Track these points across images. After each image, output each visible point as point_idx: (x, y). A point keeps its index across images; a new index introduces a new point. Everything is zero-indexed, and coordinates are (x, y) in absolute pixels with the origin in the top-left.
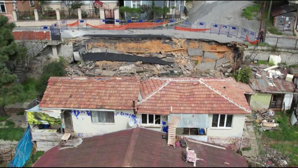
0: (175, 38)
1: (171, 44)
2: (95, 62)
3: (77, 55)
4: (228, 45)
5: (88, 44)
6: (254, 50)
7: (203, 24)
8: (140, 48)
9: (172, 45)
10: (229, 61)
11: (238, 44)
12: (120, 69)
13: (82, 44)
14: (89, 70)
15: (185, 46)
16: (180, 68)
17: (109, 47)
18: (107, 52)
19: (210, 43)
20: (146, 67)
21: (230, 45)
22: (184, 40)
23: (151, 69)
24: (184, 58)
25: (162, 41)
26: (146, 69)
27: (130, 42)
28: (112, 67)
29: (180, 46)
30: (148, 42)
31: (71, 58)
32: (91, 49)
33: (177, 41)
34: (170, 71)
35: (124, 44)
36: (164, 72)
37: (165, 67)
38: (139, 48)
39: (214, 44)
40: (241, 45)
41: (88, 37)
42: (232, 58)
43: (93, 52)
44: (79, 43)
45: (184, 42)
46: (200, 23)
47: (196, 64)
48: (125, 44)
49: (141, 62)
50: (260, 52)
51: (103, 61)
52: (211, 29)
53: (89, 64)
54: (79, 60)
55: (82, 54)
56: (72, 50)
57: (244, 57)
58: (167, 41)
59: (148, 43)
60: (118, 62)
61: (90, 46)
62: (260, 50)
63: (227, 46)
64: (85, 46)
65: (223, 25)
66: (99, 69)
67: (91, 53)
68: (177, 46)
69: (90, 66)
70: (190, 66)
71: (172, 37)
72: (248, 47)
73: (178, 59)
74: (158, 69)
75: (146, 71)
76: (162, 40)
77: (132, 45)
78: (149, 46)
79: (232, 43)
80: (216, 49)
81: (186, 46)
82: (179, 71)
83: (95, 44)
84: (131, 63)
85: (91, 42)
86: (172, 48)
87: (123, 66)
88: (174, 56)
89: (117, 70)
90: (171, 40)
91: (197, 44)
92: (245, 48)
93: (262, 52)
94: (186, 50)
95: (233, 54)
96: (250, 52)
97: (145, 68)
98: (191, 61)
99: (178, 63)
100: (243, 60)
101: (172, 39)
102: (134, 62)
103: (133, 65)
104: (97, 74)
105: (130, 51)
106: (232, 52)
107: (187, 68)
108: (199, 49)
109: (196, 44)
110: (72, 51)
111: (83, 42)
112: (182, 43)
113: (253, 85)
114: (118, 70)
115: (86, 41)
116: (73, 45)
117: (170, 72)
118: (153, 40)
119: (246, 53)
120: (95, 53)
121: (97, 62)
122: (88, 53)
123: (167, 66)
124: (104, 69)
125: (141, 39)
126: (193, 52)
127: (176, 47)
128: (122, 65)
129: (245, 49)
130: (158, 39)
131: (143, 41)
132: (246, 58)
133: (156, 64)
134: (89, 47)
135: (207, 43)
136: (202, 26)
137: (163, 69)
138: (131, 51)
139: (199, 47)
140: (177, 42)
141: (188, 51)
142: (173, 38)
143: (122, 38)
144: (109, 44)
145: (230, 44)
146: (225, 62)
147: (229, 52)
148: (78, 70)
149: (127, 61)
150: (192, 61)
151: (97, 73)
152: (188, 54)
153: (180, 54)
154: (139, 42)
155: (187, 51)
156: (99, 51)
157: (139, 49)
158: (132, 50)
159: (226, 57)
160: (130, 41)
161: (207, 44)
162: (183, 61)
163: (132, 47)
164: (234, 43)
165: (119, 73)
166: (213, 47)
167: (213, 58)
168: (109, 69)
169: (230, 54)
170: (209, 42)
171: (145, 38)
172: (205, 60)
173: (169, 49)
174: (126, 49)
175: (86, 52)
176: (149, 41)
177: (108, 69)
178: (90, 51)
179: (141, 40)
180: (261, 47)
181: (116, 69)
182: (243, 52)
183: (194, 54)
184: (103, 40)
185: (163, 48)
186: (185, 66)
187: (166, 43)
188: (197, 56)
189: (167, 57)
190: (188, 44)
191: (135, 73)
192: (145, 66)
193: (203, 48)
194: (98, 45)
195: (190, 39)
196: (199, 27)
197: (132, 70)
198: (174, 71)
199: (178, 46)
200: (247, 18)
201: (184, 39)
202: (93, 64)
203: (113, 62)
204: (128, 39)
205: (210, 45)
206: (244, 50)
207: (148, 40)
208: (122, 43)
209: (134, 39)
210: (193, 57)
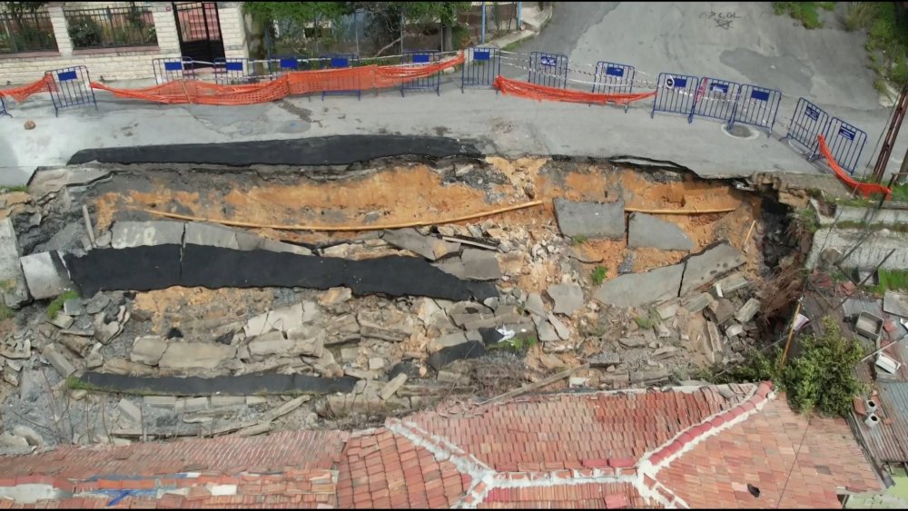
0: (502, 156)
1: (480, 182)
2: (133, 297)
3: (40, 268)
4: (739, 186)
5: (95, 201)
6: (862, 225)
7: (622, 70)
8: (342, 207)
9: (486, 189)
10: (743, 259)
11: (787, 188)
12: (249, 333)
13: (66, 209)
14: (105, 340)
15: (546, 193)
16: (527, 313)
17: (194, 208)
18: (188, 240)
19: (657, 174)
20: (368, 319)
21: (747, 188)
22: (541, 163)
23: (394, 327)
24: (542, 252)
25: (440, 171)
26: (370, 329)
27: (296, 183)
28: (211, 322)
29: (522, 192)
30: (377, 178)
31: (13, 284)
32: (110, 228)
33: (508, 169)
34: (481, 330)
35: (264, 190)
36: (455, 340)
37: (455, 312)
38: (335, 209)
39: (676, 180)
40: (801, 197)
41: (92, 166)
42: (753, 246)
43: (121, 244)
44: (48, 207)
45: (541, 173)
46: (606, 65)
47: (596, 279)
48: (271, 190)
49: (348, 293)
50: (890, 238)
51: (170, 290)
52: (655, 93)
53: (103, 309)
54: (55, 293)
55: (69, 257)
56: (12, 249)
57: (814, 256)
58: (463, 170)
59: (377, 182)
60: (239, 293)
61: (106, 213)
62: (888, 227)
63: (733, 188)
64: (78, 215)
65: (710, 81)
66: (152, 333)
67: (111, 251)
68: (507, 191)
69: (107, 321)
70: (572, 294)
71: (483, 152)
72: (838, 212)
73: (516, 258)
74: (427, 322)
75: (372, 334)
76: (441, 167)
77: (304, 193)
78: (383, 197)
79: (757, 181)
80: (683, 203)
81: (549, 189)
82: (524, 330)
83: (130, 200)
84: (298, 296)
85: (108, 190)
86: (488, 200)
87: (265, 315)
88: (497, 243)
89: (236, 338)
90: (480, 162)
91: (598, 180)
92: (822, 213)
93: (897, 239)
94: (549, 206)
95: (760, 227)
96: (846, 238)
97: (364, 322)
98: (573, 267)
99: (514, 280)
100: (809, 266)
101: (488, 160)
102: (314, 293)
103: (310, 309)
104: (142, 363)
105: (294, 222)
106: (756, 216)
107: (557, 310)
108: (606, 205)
109: (595, 181)
110: (16, 253)
111: (67, 198)
112: (530, 177)
113: (867, 428)
114: (241, 336)
115: (83, 189)
116: (17, 224)
117: (479, 338)
118: (401, 165)
119: (827, 240)
120: (128, 249)
121: (140, 296)
122: (96, 253)
123: (468, 304)
124: (175, 333)
125: (343, 168)
126: (579, 218)
127: (503, 195)
128: (259, 305)
129: (823, 220)
130: (423, 163)
131: (352, 173)
132: (823, 260)
133: (417, 296)
134: (101, 220)
135: (641, 172)
136: (619, 78)
137: (450, 326)
138: (298, 227)
139: (606, 195)
140: (509, 176)
141: (561, 215)
142: (490, 155)
143: (252, 167)
144: (196, 195)
145: (747, 185)
146: (725, 265)
147: (741, 216)
148: (51, 346)
149: (282, 287)
150: (576, 264)
151: (141, 358)
152: (558, 226)
153: (521, 233)
154: (334, 180)
155: (555, 214)
156: (148, 235)
157: (338, 215)
158: (304, 221)
159: (726, 242)
160: (293, 177)
161: (642, 177)
162: (538, 270)
163: (304, 203)
164: (767, 181)
165: (245, 354)
166: (669, 190)
167: (669, 248)
168: (200, 330)
169: (747, 224)
170: (652, 169)
171: (361, 162)
172: (635, 255)
173: (473, 207)
174: (278, 215)
175: (89, 248)
176: (379, 172)
177: (196, 334)
178: (103, 243)
179: (344, 173)
180: (897, 215)
181: (232, 334)
182: (812, 235)
183: (584, 231)
184: (166, 175)
185: (445, 204)
186: (547, 297)
187: (460, 178)
188: (599, 236)
189: (467, 253)
190: (560, 181)
191: (321, 351)
192: (365, 317)
193: (627, 196)
194: (142, 204)
195: (568, 159)
196: (602, 84)
197: (304, 338)
198: (500, 331)
199: (512, 190)
200: (798, 18)
201: (541, 157)
202: (123, 308)
203: (214, 292)
204: (281, 168)
205: (657, 180)
206: (818, 226)
207: (376, 166)
208: (255, 187)
209: (311, 168)
210: (580, 242)
